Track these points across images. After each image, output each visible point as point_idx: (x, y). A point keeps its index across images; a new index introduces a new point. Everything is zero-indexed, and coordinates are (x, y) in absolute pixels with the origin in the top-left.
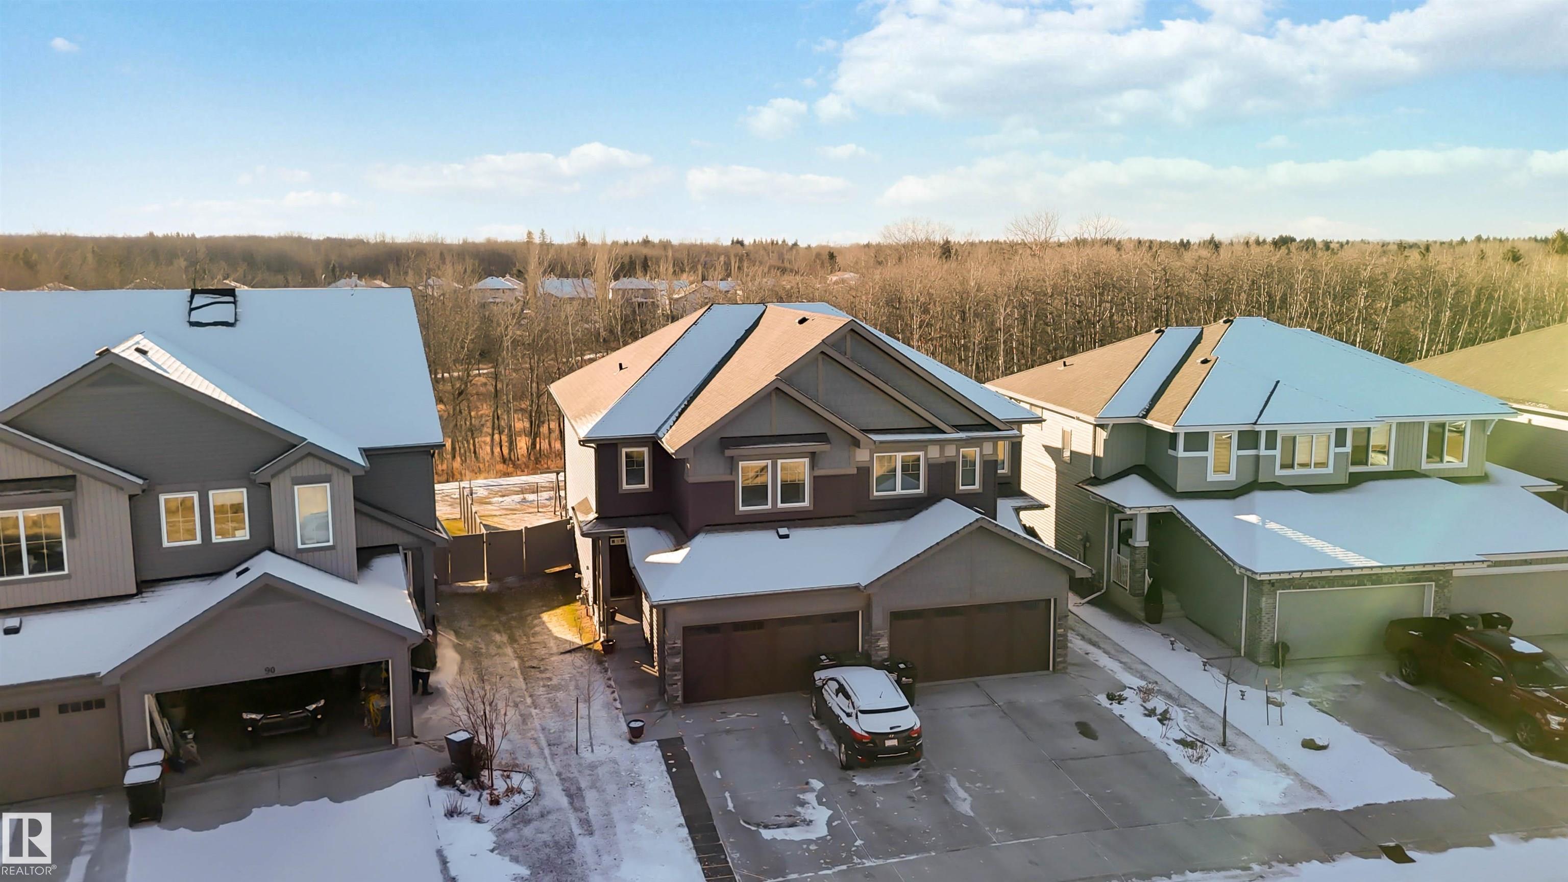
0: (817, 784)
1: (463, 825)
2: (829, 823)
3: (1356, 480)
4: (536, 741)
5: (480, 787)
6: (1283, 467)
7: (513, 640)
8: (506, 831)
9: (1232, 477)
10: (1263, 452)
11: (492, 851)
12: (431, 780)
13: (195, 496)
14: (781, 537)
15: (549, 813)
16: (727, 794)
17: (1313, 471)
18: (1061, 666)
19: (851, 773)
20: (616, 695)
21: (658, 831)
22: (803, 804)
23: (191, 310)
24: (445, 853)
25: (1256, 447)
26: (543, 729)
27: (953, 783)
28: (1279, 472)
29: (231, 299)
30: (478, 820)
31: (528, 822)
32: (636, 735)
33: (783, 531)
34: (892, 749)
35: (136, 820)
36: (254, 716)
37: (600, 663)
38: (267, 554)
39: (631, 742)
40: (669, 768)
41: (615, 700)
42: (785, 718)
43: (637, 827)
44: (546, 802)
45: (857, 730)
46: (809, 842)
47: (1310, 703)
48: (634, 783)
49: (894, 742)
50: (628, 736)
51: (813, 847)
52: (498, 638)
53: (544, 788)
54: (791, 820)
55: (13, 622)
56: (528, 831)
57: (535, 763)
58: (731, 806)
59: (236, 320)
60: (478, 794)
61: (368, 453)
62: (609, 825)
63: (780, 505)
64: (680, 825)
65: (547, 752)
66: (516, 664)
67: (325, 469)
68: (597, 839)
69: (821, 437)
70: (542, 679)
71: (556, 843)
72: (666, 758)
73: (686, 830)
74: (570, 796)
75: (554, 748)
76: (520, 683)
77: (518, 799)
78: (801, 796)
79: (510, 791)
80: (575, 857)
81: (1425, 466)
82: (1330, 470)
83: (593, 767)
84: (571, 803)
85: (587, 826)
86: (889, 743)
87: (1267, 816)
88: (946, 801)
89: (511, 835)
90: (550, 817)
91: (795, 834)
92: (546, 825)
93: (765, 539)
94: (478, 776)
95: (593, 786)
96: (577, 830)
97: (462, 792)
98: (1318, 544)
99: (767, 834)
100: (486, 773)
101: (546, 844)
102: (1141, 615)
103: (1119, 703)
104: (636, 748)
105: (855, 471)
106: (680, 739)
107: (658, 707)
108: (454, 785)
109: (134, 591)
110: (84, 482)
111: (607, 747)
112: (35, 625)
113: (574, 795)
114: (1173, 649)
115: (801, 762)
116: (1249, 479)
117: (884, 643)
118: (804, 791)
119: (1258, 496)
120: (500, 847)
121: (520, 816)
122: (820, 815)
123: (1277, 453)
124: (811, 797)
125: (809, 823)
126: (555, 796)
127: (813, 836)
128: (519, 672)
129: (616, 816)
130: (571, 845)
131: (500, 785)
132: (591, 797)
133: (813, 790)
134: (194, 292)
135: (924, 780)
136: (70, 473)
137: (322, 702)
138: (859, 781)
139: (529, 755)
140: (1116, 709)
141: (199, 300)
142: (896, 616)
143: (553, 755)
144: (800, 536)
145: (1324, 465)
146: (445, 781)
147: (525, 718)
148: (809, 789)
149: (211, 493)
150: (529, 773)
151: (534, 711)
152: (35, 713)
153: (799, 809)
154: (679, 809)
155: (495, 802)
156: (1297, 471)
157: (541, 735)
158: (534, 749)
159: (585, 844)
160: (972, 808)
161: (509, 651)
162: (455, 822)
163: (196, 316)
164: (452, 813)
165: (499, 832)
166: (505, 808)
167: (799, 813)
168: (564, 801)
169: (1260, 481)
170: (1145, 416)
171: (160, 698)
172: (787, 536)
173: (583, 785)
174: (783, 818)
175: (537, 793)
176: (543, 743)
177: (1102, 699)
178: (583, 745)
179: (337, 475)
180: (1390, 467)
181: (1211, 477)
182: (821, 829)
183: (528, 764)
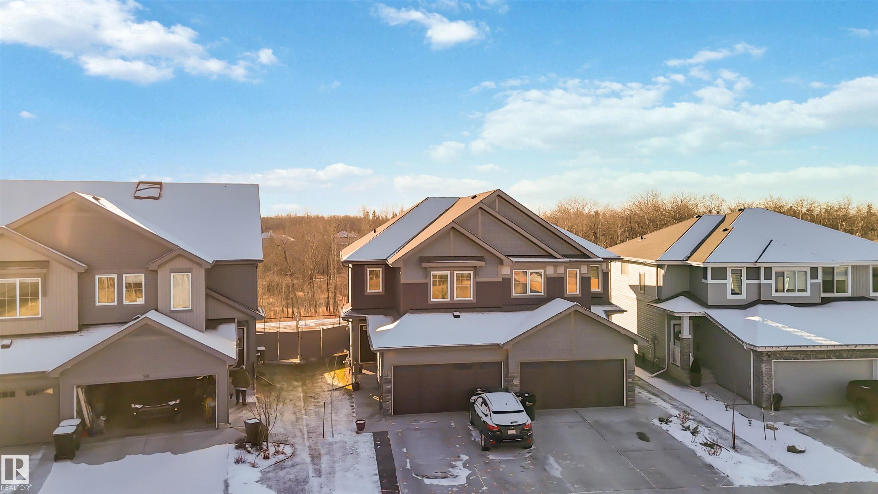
0: (465, 457)
1: (245, 468)
2: (468, 478)
3: (825, 301)
4: (301, 430)
5: (260, 450)
6: (777, 291)
7: (304, 384)
8: (269, 472)
9: (743, 296)
10: (763, 281)
11: (257, 482)
13: (115, 276)
14: (455, 317)
15: (297, 465)
16: (408, 460)
17: (797, 294)
18: (631, 403)
19: (487, 452)
20: (354, 410)
21: (361, 477)
22: (453, 467)
23: (137, 191)
24: (229, 482)
25: (759, 278)
26: (307, 425)
27: (552, 460)
28: (774, 294)
29: (159, 186)
30: (253, 466)
31: (283, 468)
32: (361, 428)
33: (457, 314)
34: (512, 436)
35: (58, 458)
36: (138, 406)
37: (350, 395)
38: (153, 311)
39: (357, 433)
40: (376, 445)
41: (353, 412)
42: (453, 424)
43: (348, 474)
44: (297, 459)
45: (491, 424)
46: (454, 486)
47: (796, 430)
48: (353, 452)
49: (513, 432)
50: (356, 429)
51: (455, 489)
52: (296, 383)
53: (298, 452)
54: (444, 475)
55: (7, 342)
56: (282, 473)
57: (298, 440)
58: (408, 466)
59: (160, 197)
60: (258, 453)
61: (219, 263)
62: (332, 472)
63: (455, 299)
64: (375, 475)
65: (306, 436)
66: (302, 395)
67: (188, 264)
68: (323, 479)
69: (480, 258)
70: (314, 402)
71: (297, 480)
72: (375, 441)
73: (378, 477)
74: (313, 457)
75: (311, 435)
76: (302, 404)
77: (281, 457)
78: (454, 463)
79: (277, 452)
80: (306, 487)
81: (871, 294)
82: (808, 293)
83: (331, 444)
84: (312, 461)
85: (319, 473)
86: (510, 432)
87: (759, 487)
88: (545, 470)
89: (271, 475)
90: (297, 467)
91: (445, 482)
92: (293, 471)
93: (446, 317)
94: (261, 445)
95: (328, 453)
96: (311, 474)
97: (249, 452)
98: (799, 332)
99: (427, 481)
100: (265, 443)
101: (290, 480)
102: (688, 381)
103: (666, 424)
104: (359, 436)
105: (501, 280)
106: (387, 433)
107: (377, 416)
108: (245, 448)
109: (77, 329)
110: (54, 264)
111: (342, 436)
112: (19, 345)
113: (315, 457)
114: (707, 400)
115: (458, 446)
116: (755, 298)
117: (516, 382)
118: (456, 461)
119: (760, 307)
120: (263, 480)
121: (279, 465)
122: (463, 473)
123: (773, 282)
124: (459, 464)
125: (455, 477)
126: (304, 456)
127: (456, 484)
128: (302, 399)
129: (337, 469)
130: (306, 481)
131: (272, 450)
132: (325, 458)
133: (461, 460)
135: (533, 458)
136: (46, 259)
137: (178, 401)
138: (491, 457)
139: (295, 436)
140: (664, 426)
141: (142, 186)
142: (523, 365)
143: (309, 438)
144: (466, 317)
145: (804, 291)
147: (297, 420)
148: (458, 458)
149: (124, 276)
150: (292, 445)
151: (304, 417)
152: (12, 394)
153: (451, 469)
154: (376, 466)
155: (267, 458)
156: (786, 294)
157: (305, 428)
158: (298, 433)
159: (314, 482)
160: (562, 473)
161: (300, 389)
162: (240, 466)
163: (138, 194)
164: (238, 461)
165: (264, 472)
166: (272, 461)
167: (450, 472)
168: (308, 460)
169: (762, 299)
170: (687, 260)
172: (459, 316)
173: (322, 452)
174: (439, 474)
175: (293, 455)
176: (305, 431)
177: (656, 422)
178: (327, 435)
179: (195, 268)
180: (849, 294)
181: (730, 296)
182: (462, 480)
183: (291, 440)
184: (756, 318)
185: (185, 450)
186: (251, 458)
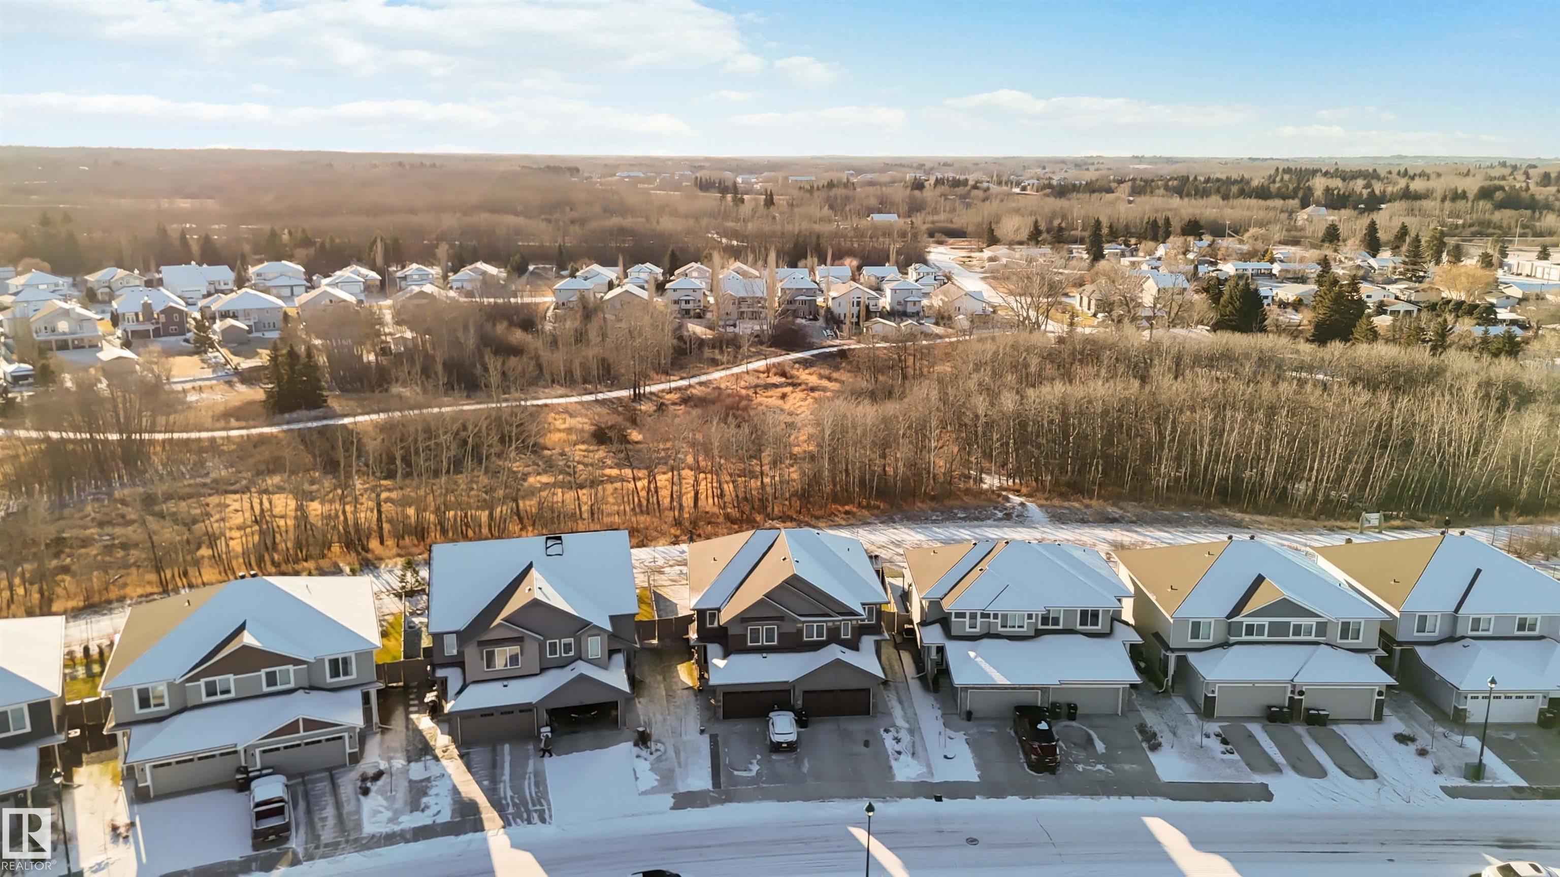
0: (759, 757)
1: (641, 761)
2: (757, 771)
3: (1039, 633)
4: (667, 730)
5: (647, 747)
6: (1002, 626)
7: (665, 678)
8: (654, 764)
9: (978, 630)
10: (992, 620)
11: (650, 770)
12: (631, 744)
13: (557, 641)
14: (764, 657)
16: (727, 758)
17: (1017, 629)
18: (871, 714)
19: (770, 756)
20: (699, 712)
21: (702, 768)
22: (751, 763)
23: (547, 548)
24: (635, 770)
25: (989, 618)
26: (671, 725)
27: (806, 761)
28: (1000, 629)
29: (560, 542)
30: (646, 759)
31: (661, 761)
32: (702, 732)
33: (764, 655)
34: (784, 748)
36: (575, 715)
37: (696, 696)
38: (580, 662)
39: (700, 734)
40: (711, 745)
41: (698, 714)
42: (757, 728)
43: (695, 766)
44: (668, 755)
45: (775, 739)
46: (748, 777)
47: (964, 738)
48: (698, 750)
49: (786, 746)
50: (700, 731)
51: (749, 779)
52: (659, 677)
53: (668, 750)
54: (745, 769)
55: (505, 683)
56: (661, 764)
57: (666, 739)
58: (727, 762)
59: (562, 553)
61: (613, 619)
62: (687, 765)
63: (765, 643)
66: (664, 693)
67: (597, 632)
68: (682, 769)
69: (781, 618)
70: (674, 701)
71: (669, 769)
72: (710, 742)
75: (673, 734)
76: (665, 702)
77: (659, 753)
78: (752, 761)
79: (657, 750)
81: (1079, 627)
82: (1025, 629)
83: (685, 743)
84: (676, 756)
85: (679, 763)
86: (784, 746)
88: (801, 766)
89: (655, 766)
90: (669, 760)
91: (745, 774)
92: (667, 763)
93: (755, 658)
95: (684, 750)
96: (676, 765)
99: (736, 773)
101: (665, 769)
102: (932, 688)
103: (887, 733)
104: (701, 736)
105: (796, 631)
106: (717, 734)
107: (713, 719)
109: (538, 672)
110: (527, 640)
111: (691, 736)
112: (513, 684)
113: (677, 753)
114: (933, 707)
115: (755, 749)
116: (985, 631)
117: (800, 702)
118: (753, 759)
119: (986, 642)
120: (652, 769)
121: (659, 759)
122: (755, 768)
123: (999, 622)
124: (755, 761)
125: (751, 770)
126: (671, 753)
127: (751, 775)
128: (665, 697)
131: (653, 748)
132: (682, 754)
134: (548, 539)
135: (796, 759)
137: (596, 711)
138: (771, 758)
139: (664, 736)
140: (884, 735)
141: (550, 543)
142: (805, 692)
143: (672, 736)
144: (772, 657)
145: (1022, 627)
146: (636, 745)
147: (664, 720)
148: (755, 758)
149: (562, 640)
150: (663, 744)
151: (668, 717)
152: (512, 712)
153: (749, 765)
154: (710, 761)
155: (651, 754)
156: (1008, 629)
157: (669, 728)
158: (666, 733)
159: (678, 771)
160: (810, 770)
161: (662, 685)
162: (639, 759)
164: (638, 756)
165: (652, 764)
166: (655, 756)
167: (749, 768)
168: (673, 755)
169: (990, 634)
170: (942, 599)
171: (547, 711)
172: (766, 657)
173: (681, 749)
174: (743, 768)
175: (665, 752)
176: (670, 731)
177: (882, 730)
178: (683, 733)
179: (602, 633)
180: (1061, 627)
181: (968, 629)
182: (753, 773)
183: (663, 740)
184: (972, 654)
185: (608, 747)
186: (644, 753)
